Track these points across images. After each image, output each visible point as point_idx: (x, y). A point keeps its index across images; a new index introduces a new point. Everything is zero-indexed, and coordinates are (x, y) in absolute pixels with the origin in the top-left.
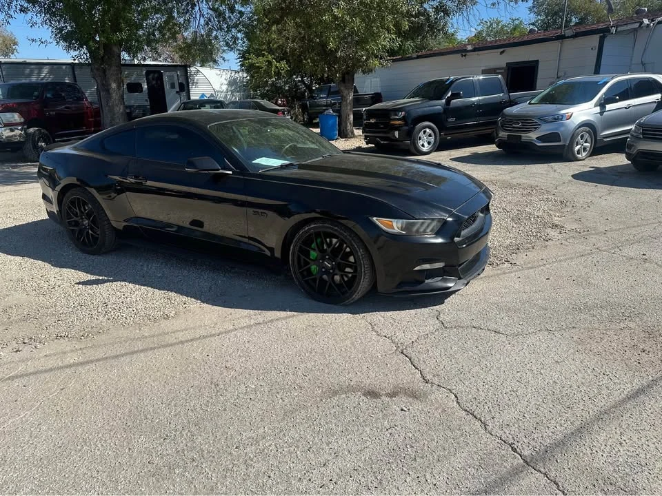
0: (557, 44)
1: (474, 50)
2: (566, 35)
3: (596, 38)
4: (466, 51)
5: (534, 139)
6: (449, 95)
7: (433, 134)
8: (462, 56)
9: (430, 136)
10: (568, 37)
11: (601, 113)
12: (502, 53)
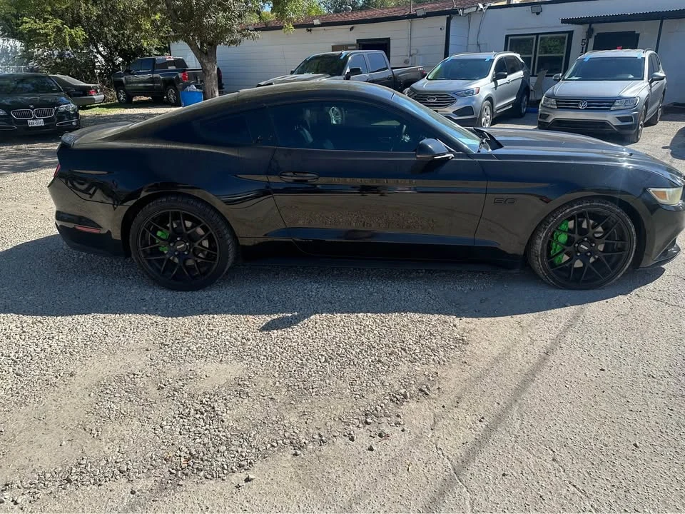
0: (406, 22)
1: (323, 25)
2: (418, 15)
3: (443, 19)
4: (313, 26)
5: (451, 113)
6: (348, 70)
7: (339, 113)
8: (308, 31)
9: (337, 114)
10: (420, 17)
11: (496, 88)
12: (351, 29)
